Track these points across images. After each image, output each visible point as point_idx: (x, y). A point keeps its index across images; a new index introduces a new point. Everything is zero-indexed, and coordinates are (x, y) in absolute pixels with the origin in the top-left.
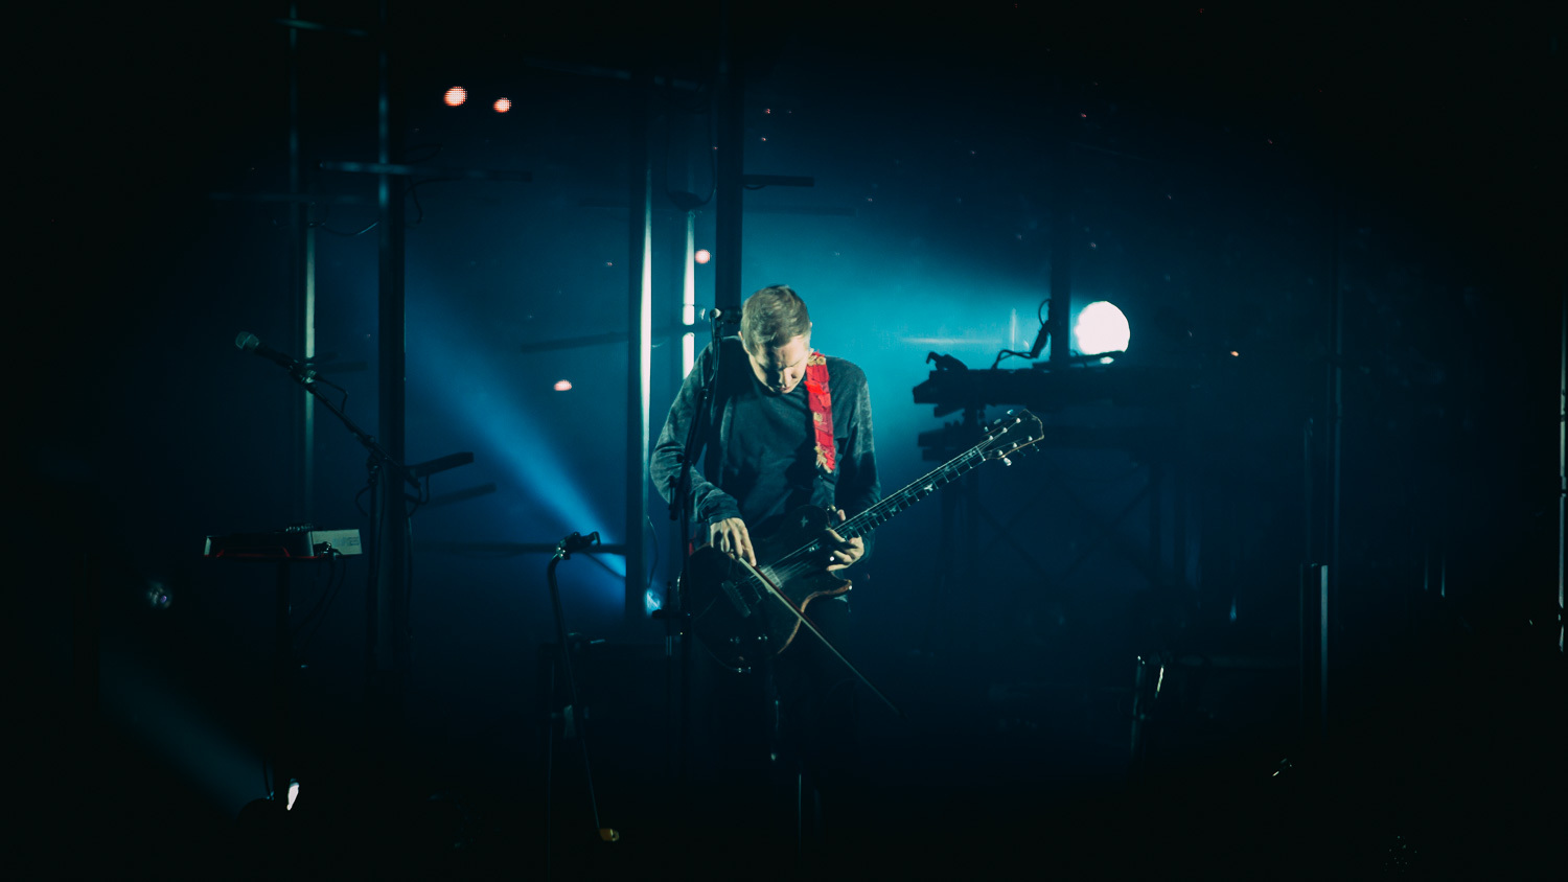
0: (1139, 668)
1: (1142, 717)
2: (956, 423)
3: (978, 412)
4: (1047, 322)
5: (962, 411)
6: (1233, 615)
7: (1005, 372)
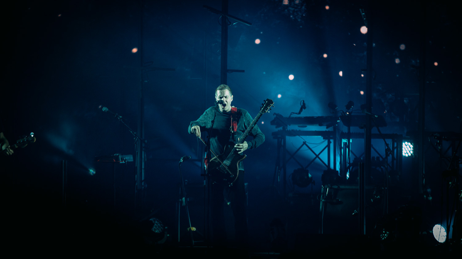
0: (322, 189)
1: (323, 200)
2: (281, 130)
3: (286, 127)
4: (302, 106)
5: (282, 127)
6: (348, 176)
7: (293, 118)
